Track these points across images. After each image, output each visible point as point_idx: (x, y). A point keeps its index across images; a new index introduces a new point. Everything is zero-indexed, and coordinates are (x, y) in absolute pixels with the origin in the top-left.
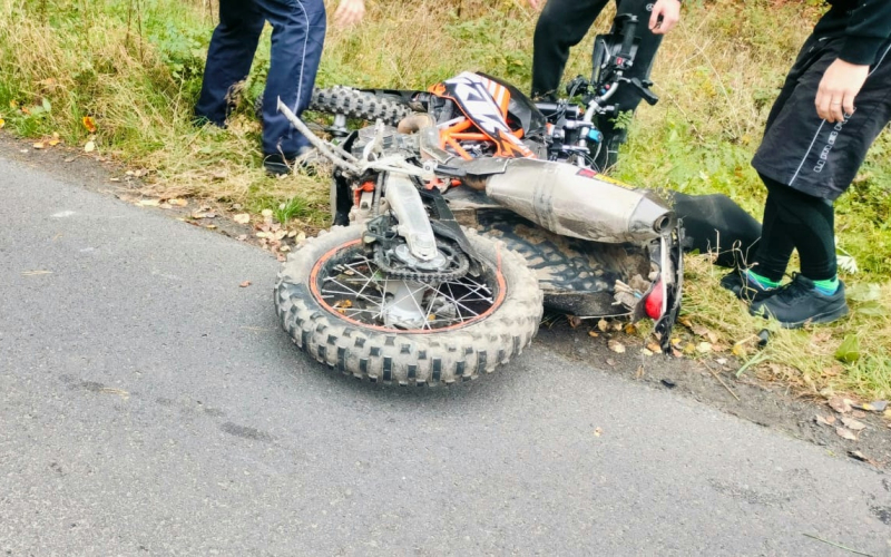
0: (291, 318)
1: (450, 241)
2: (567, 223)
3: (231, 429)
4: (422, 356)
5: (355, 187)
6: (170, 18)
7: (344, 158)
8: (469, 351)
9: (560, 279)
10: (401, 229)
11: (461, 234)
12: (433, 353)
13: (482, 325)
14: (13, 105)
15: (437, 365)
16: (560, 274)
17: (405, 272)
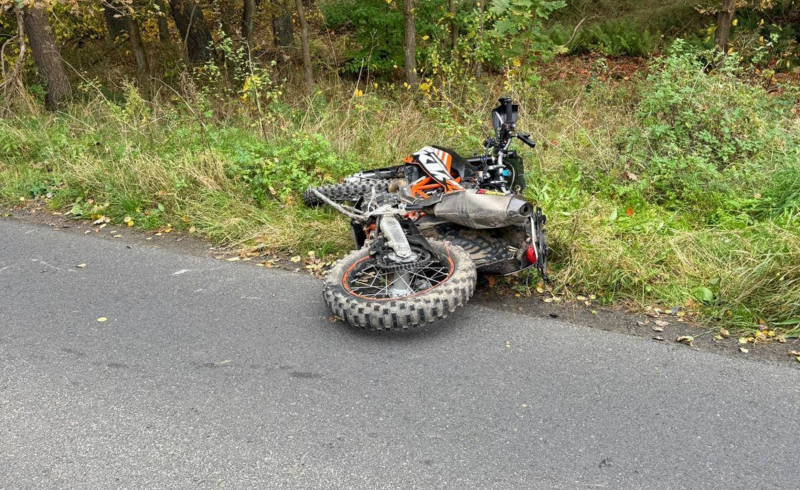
0: (335, 305)
1: (420, 246)
2: (479, 221)
3: (297, 375)
4: (412, 308)
5: (365, 229)
6: (238, 142)
7: (356, 213)
8: (437, 301)
9: (489, 256)
10: (390, 244)
11: (426, 241)
12: (417, 306)
13: (443, 286)
14: (138, 210)
15: (421, 312)
16: (489, 253)
17: (395, 266)
